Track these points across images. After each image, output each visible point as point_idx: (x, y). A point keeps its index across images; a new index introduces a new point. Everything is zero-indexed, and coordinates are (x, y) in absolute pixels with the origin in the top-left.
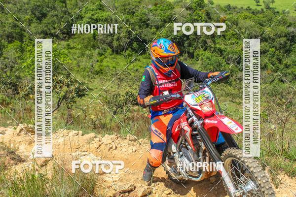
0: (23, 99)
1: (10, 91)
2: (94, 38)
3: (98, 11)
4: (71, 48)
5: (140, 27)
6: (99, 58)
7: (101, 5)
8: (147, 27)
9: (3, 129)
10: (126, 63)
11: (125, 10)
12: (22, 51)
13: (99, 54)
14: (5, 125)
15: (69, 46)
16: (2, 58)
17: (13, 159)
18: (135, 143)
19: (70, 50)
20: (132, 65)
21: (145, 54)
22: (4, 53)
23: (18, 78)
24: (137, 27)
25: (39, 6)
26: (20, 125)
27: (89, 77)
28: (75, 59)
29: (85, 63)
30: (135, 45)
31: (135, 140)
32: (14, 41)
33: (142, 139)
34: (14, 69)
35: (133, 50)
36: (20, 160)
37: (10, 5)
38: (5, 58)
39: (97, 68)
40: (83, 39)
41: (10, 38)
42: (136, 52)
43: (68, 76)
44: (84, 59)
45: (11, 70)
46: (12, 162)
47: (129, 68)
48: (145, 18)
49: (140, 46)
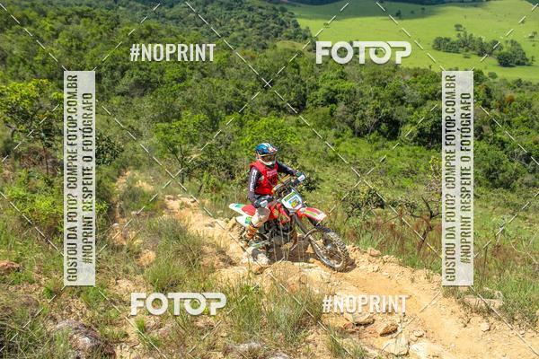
1: (223, 174)
2: (331, 114)
3: (339, 80)
4: (301, 126)
5: (392, 103)
6: (335, 141)
7: (343, 73)
8: (402, 104)
10: (370, 150)
11: (374, 80)
12: (241, 125)
13: (335, 135)
15: (298, 124)
17: (223, 260)
18: (378, 261)
19: (300, 128)
20: (378, 153)
21: (396, 139)
23: (234, 158)
24: (388, 103)
25: (266, 71)
27: (320, 164)
28: (305, 140)
29: (316, 146)
30: (384, 127)
31: (377, 256)
33: (387, 256)
35: (381, 133)
36: (231, 263)
37: (233, 70)
39: (331, 154)
40: (317, 115)
41: (229, 109)
42: (385, 136)
43: (294, 160)
44: (317, 140)
45: (227, 148)
46: (221, 264)
47: (374, 156)
48: (399, 92)
49: (390, 129)
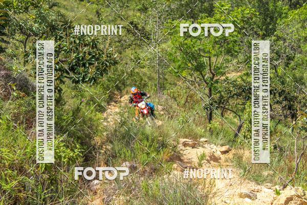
0: (302, 132)
9: (253, 188)
14: (258, 180)
16: (273, 38)
22: (278, 27)
26: (288, 188)
32: (301, 6)
34: (292, 64)
38: (279, 38)
